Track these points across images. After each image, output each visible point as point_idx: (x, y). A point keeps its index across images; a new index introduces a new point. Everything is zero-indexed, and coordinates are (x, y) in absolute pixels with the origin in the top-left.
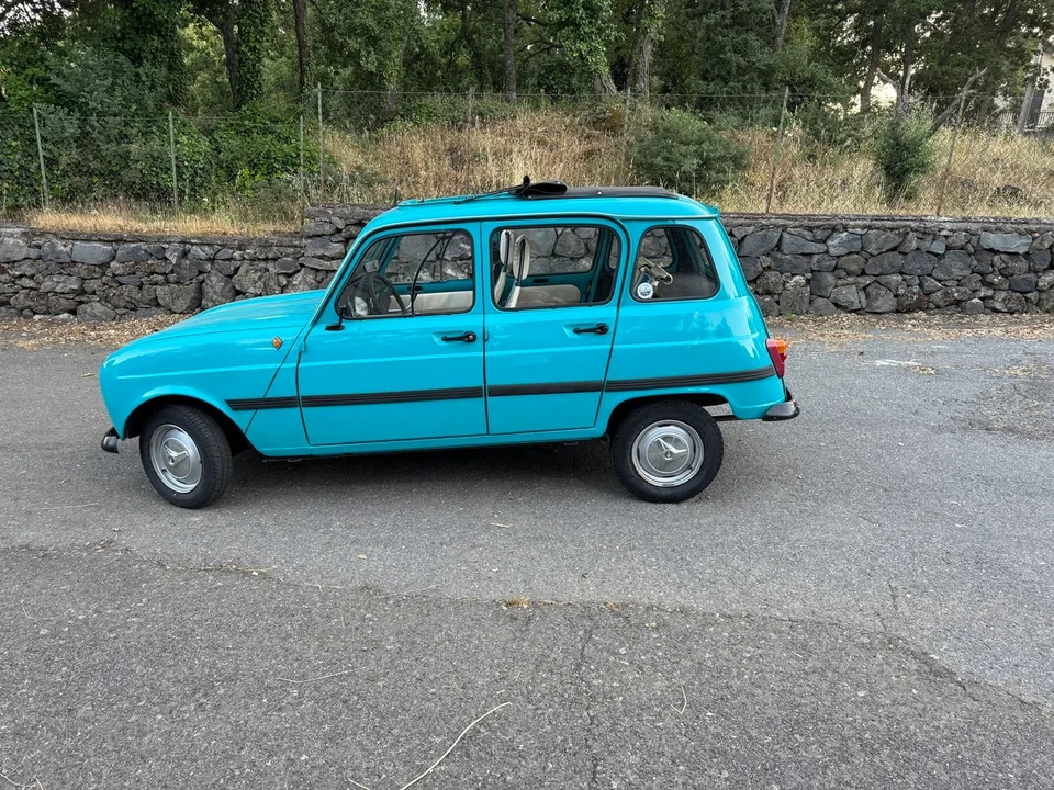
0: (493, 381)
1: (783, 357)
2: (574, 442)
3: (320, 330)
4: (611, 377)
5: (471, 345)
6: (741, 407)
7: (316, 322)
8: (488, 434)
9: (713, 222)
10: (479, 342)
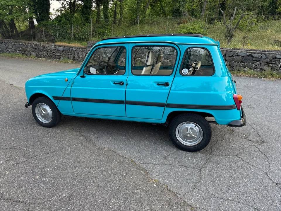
0: (128, 99)
1: (240, 102)
2: (155, 124)
3: (79, 77)
4: (169, 102)
5: (122, 86)
6: (219, 119)
7: (78, 74)
8: (126, 117)
9: (216, 47)
10: (125, 85)
